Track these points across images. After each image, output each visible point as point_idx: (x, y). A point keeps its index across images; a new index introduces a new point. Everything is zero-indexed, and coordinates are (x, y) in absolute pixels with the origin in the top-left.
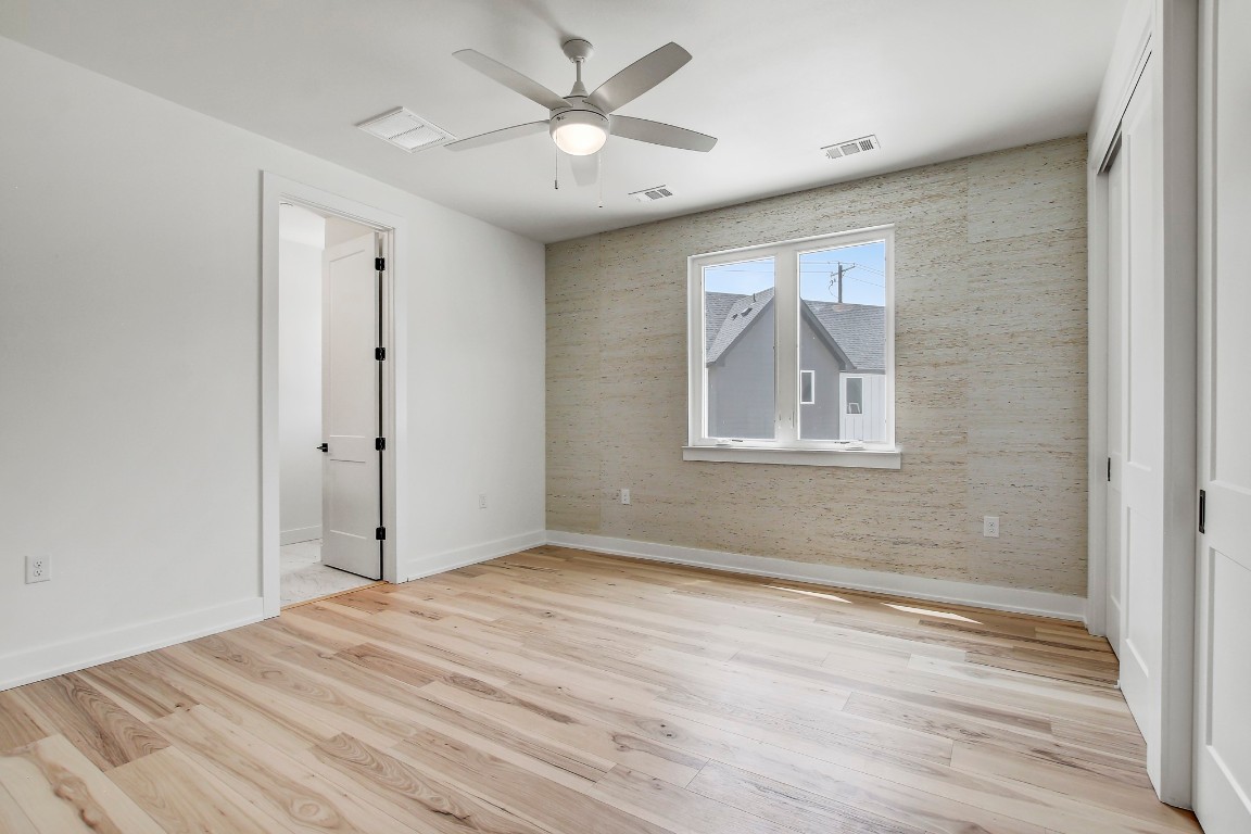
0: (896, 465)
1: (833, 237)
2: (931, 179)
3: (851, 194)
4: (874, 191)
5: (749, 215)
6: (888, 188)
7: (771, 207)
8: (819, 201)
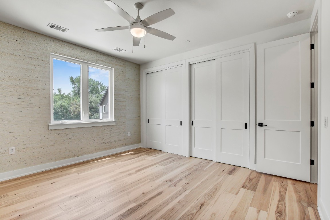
0: (115, 124)
1: (100, 66)
2: (120, 62)
3: (105, 57)
4: (110, 59)
5: (76, 49)
6: (112, 59)
7: (84, 50)
8: (97, 55)
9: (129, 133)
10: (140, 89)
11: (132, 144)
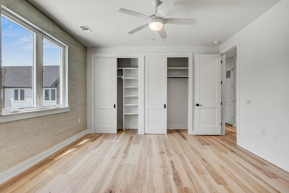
0: (68, 110)
2: (73, 40)
4: (65, 34)
5: (34, 11)
6: (67, 35)
7: (41, 15)
8: (55, 27)
9: (79, 119)
10: (86, 73)
11: (81, 131)
